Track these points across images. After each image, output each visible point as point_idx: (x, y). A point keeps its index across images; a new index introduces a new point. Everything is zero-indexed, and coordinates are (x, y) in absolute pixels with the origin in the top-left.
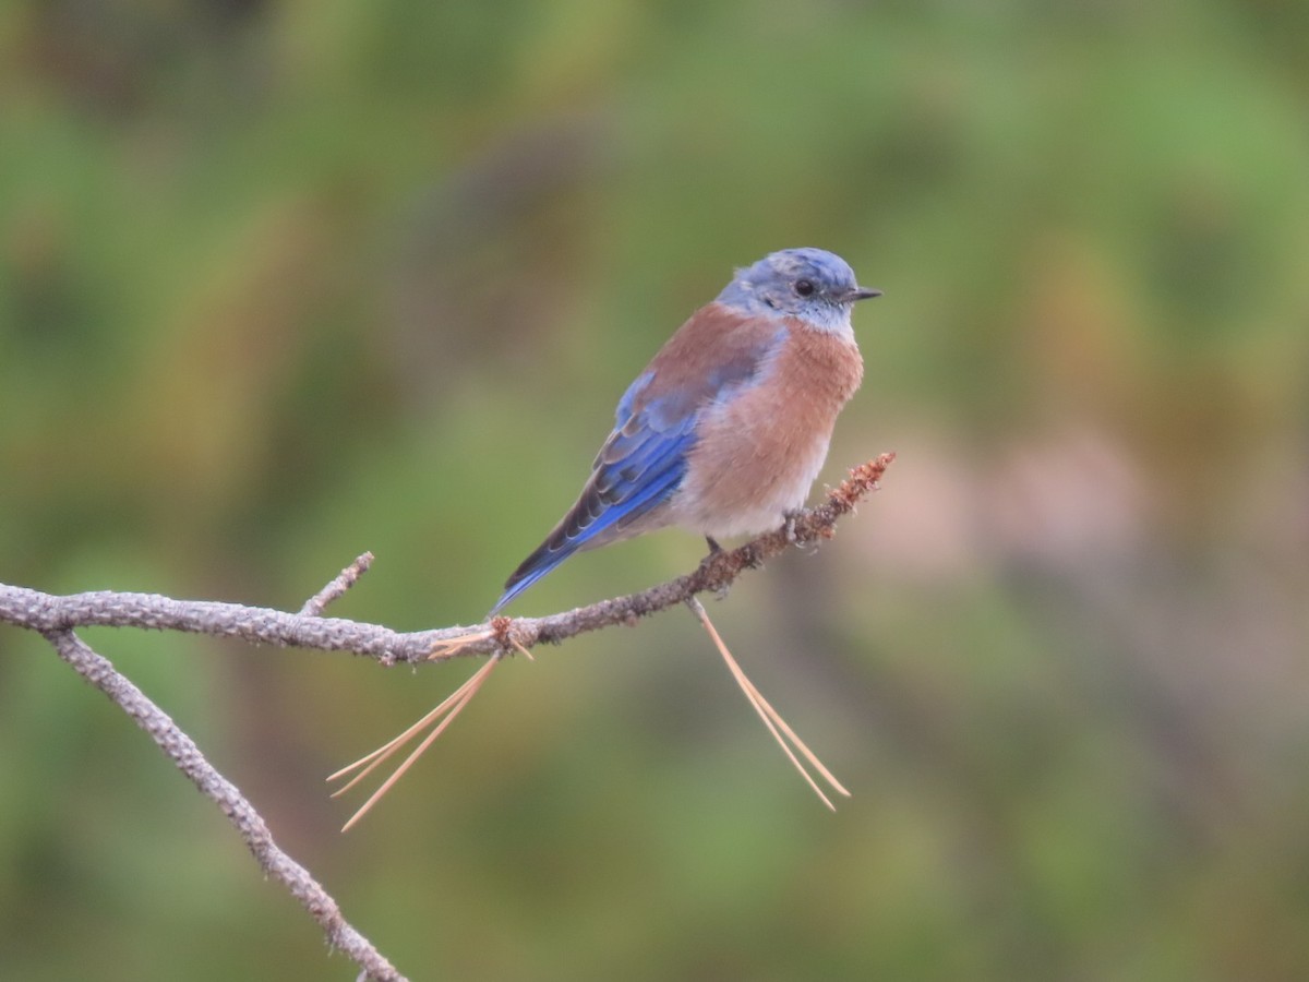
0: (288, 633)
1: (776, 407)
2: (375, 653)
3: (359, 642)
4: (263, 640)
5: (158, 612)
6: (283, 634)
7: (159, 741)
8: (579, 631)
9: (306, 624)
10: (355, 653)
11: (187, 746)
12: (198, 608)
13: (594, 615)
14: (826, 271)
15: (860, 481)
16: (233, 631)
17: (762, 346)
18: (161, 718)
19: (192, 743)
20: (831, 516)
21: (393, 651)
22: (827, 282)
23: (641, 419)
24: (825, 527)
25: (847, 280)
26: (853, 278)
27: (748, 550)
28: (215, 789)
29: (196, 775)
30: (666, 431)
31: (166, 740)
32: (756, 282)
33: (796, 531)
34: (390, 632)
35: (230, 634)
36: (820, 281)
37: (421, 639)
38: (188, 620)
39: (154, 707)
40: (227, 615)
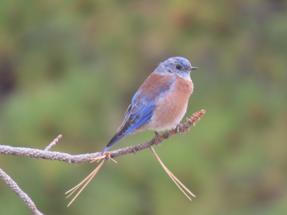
0: (42, 156)
1: (176, 97)
2: (66, 160)
3: (62, 158)
4: (36, 157)
5: (8, 150)
6: (41, 156)
7: (8, 183)
8: (121, 155)
9: (48, 153)
10: (60, 161)
11: (15, 184)
12: (19, 149)
13: (125, 151)
14: (184, 63)
15: (196, 117)
16: (28, 155)
17: (170, 82)
18: (8, 177)
19: (16, 183)
20: (188, 126)
21: (71, 160)
22: (184, 66)
23: (140, 102)
24: (187, 128)
25: (189, 65)
26: (190, 65)
27: (166, 134)
28: (22, 195)
29: (17, 191)
30: (147, 105)
31: (9, 183)
32: (166, 66)
33: (179, 130)
34: (70, 155)
35: (27, 156)
36: (182, 65)
37: (78, 157)
38: (16, 152)
39: (6, 174)
40: (27, 151)
